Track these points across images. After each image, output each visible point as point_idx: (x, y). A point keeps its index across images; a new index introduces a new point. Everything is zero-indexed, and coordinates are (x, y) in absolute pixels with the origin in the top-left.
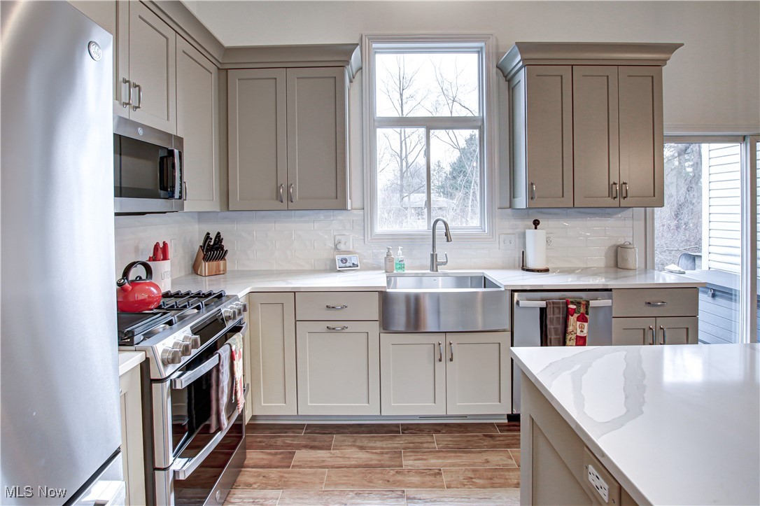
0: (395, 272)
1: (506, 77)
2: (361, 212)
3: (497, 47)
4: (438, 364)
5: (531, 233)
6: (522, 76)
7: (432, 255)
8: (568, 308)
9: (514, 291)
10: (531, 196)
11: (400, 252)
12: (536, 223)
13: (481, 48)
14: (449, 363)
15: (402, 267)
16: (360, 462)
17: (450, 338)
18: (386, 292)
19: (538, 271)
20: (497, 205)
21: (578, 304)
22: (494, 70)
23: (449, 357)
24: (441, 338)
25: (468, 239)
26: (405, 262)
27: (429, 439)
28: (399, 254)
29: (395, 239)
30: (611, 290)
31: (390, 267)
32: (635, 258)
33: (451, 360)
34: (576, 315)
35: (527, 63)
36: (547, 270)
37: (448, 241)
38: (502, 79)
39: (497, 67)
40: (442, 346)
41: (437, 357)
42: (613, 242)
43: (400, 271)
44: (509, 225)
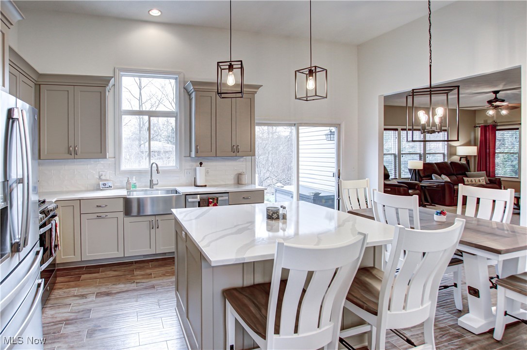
0: (131, 189)
1: (188, 93)
2: (113, 159)
3: (184, 78)
4: (152, 230)
5: (198, 168)
6: (193, 95)
7: (151, 181)
8: (209, 201)
9: (186, 195)
10: (197, 152)
11: (134, 179)
12: (201, 164)
13: (177, 78)
14: (157, 229)
15: (135, 187)
16: (114, 275)
17: (158, 218)
18: (126, 198)
19: (201, 186)
20: (183, 155)
21: (213, 199)
22: (182, 90)
23: (157, 226)
24: (153, 218)
25: (168, 172)
26: (137, 184)
27: (147, 264)
28: (133, 180)
29: (131, 173)
30: (228, 193)
31: (128, 188)
32: (246, 179)
33: (158, 228)
34: (212, 204)
35: (196, 90)
36: (206, 186)
37: (158, 173)
38: (186, 94)
39: (184, 88)
40: (154, 222)
41: (151, 227)
42: (236, 172)
43: (134, 189)
44: (189, 165)
